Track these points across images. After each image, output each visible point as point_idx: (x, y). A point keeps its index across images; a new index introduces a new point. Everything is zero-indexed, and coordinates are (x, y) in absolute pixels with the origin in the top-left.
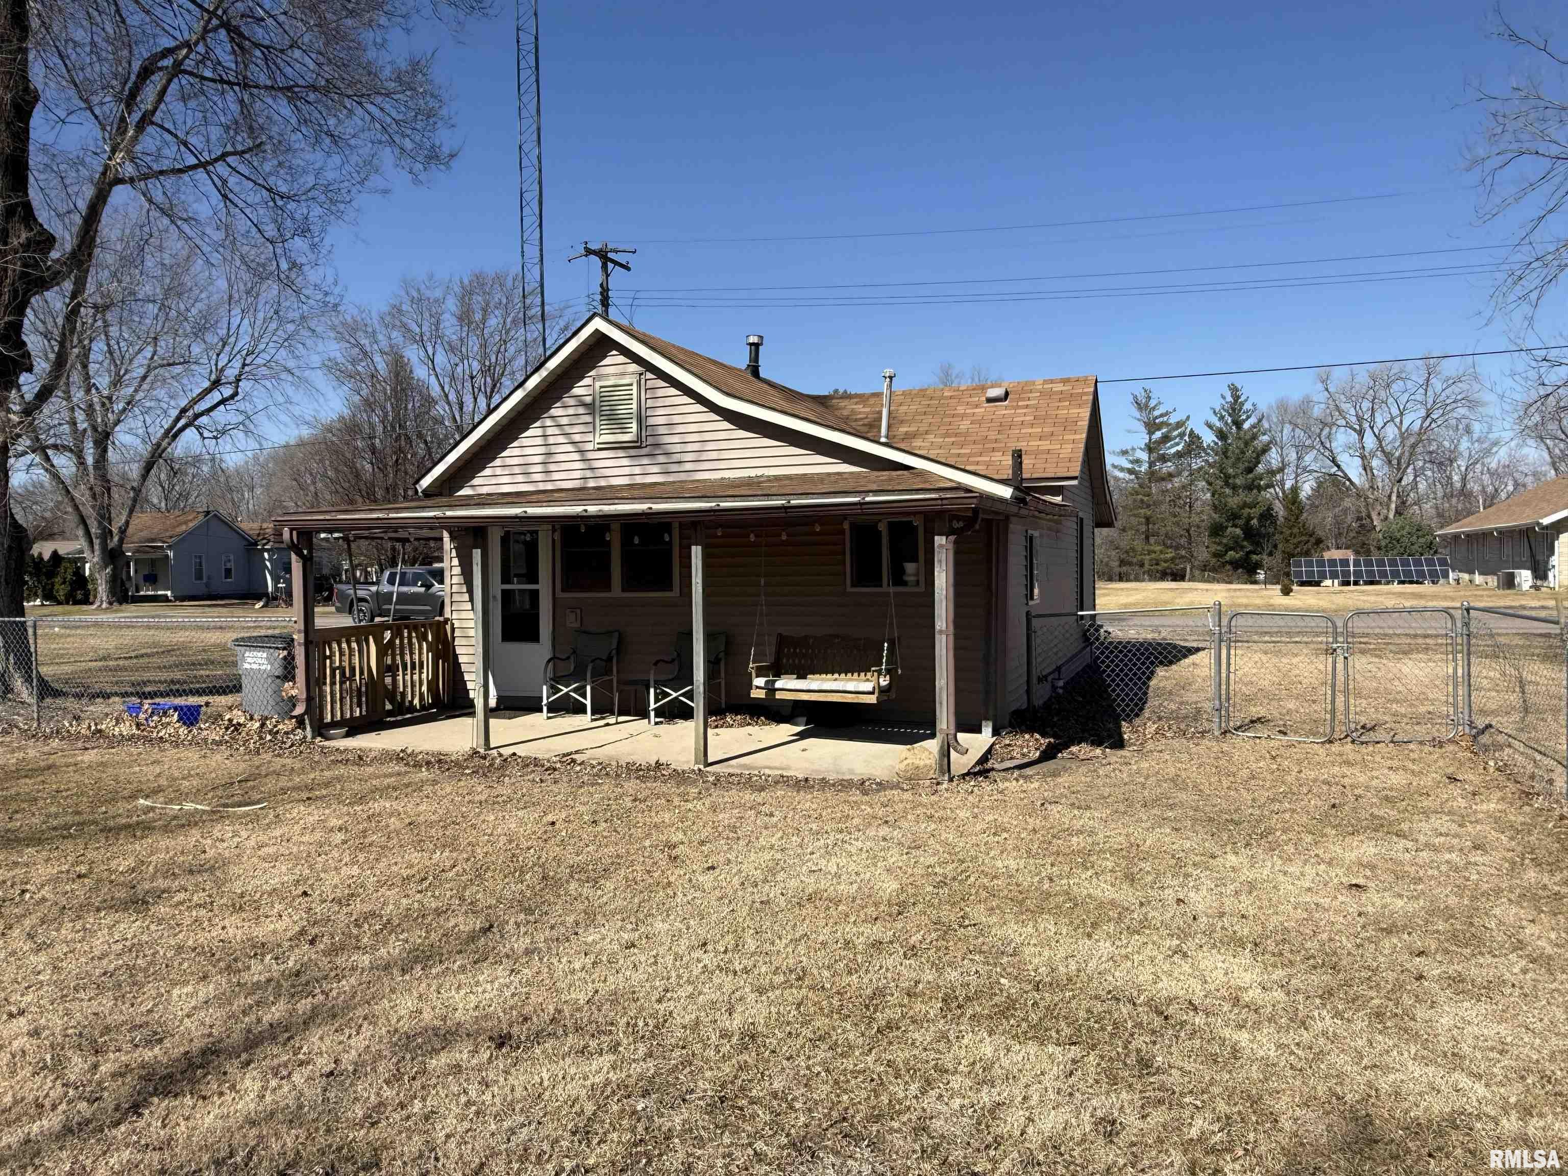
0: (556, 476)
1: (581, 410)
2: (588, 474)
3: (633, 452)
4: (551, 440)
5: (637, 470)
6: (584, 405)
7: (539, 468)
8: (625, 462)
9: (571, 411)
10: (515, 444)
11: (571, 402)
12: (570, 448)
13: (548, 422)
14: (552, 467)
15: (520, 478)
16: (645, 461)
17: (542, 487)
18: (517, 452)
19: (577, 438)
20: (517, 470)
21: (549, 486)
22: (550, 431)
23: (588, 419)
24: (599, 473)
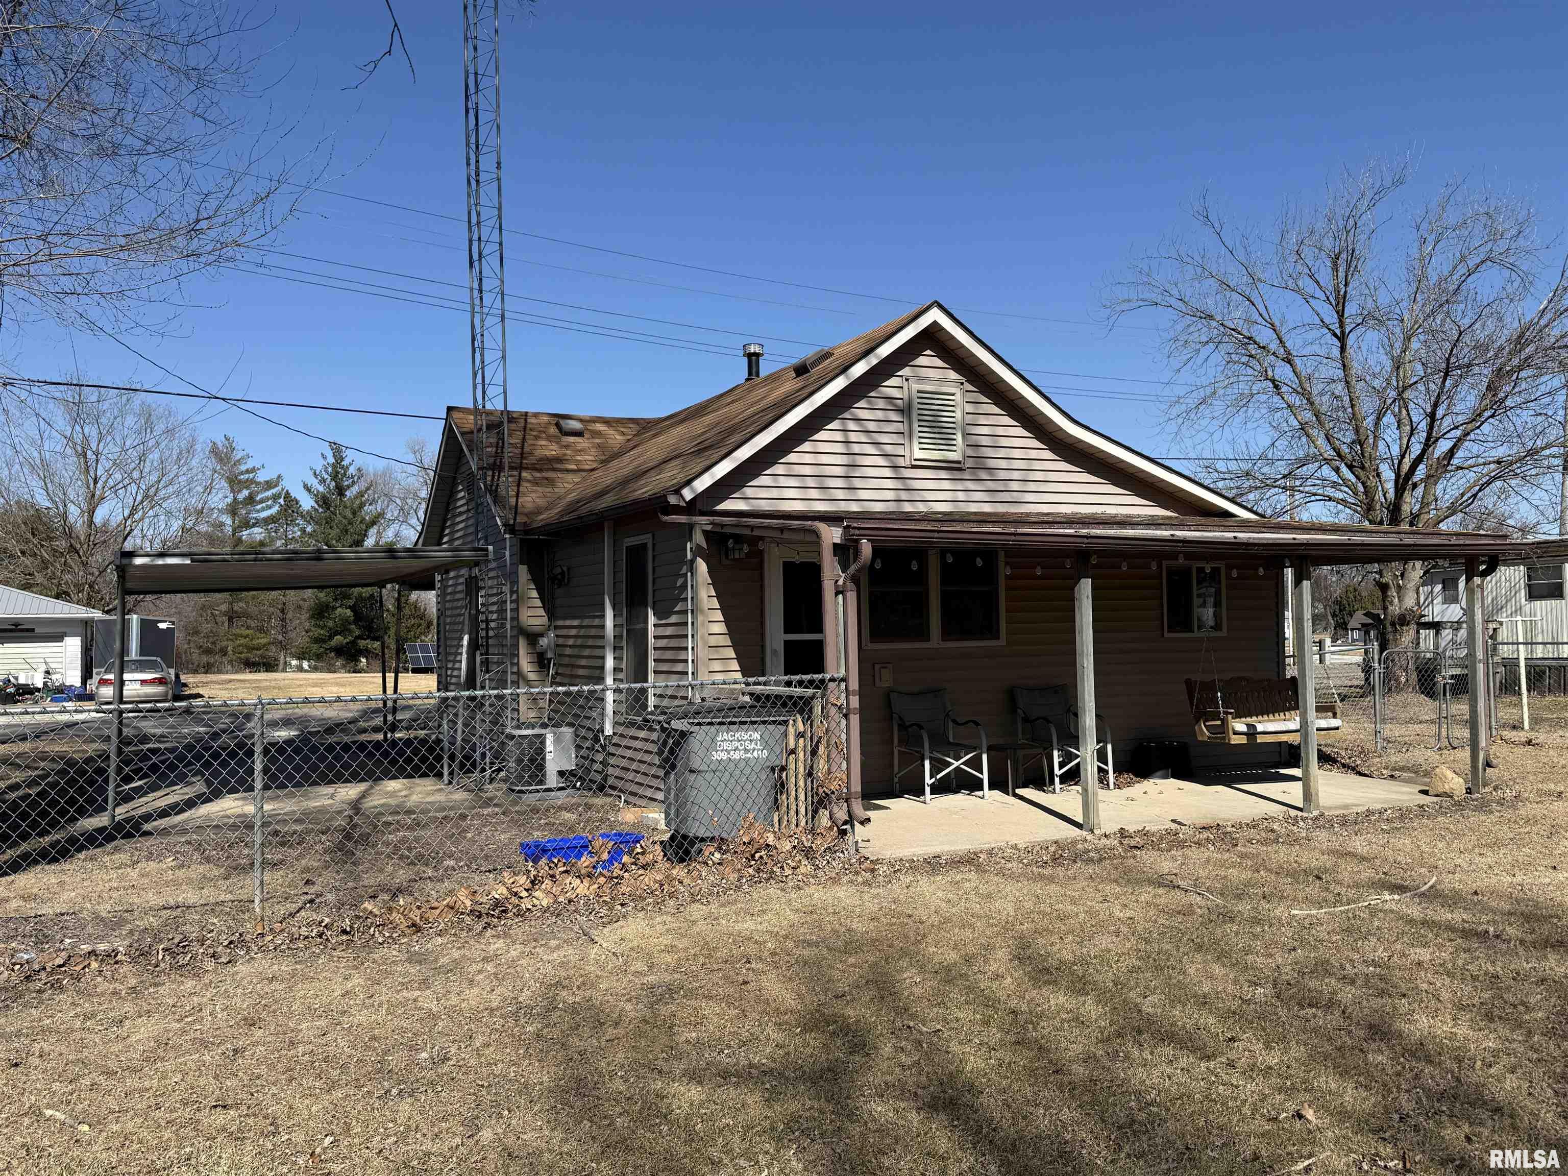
0: (863, 495)
1: (894, 416)
2: (904, 495)
3: (957, 475)
4: (856, 448)
5: (961, 496)
6: (900, 411)
7: (839, 483)
8: (946, 485)
9: (880, 415)
10: (806, 446)
11: (881, 404)
12: (881, 461)
13: (852, 425)
14: (857, 483)
15: (814, 494)
16: (971, 485)
17: (843, 507)
18: (808, 458)
19: (889, 449)
20: (811, 482)
21: (854, 507)
22: (853, 437)
23: (899, 427)
24: (916, 496)
